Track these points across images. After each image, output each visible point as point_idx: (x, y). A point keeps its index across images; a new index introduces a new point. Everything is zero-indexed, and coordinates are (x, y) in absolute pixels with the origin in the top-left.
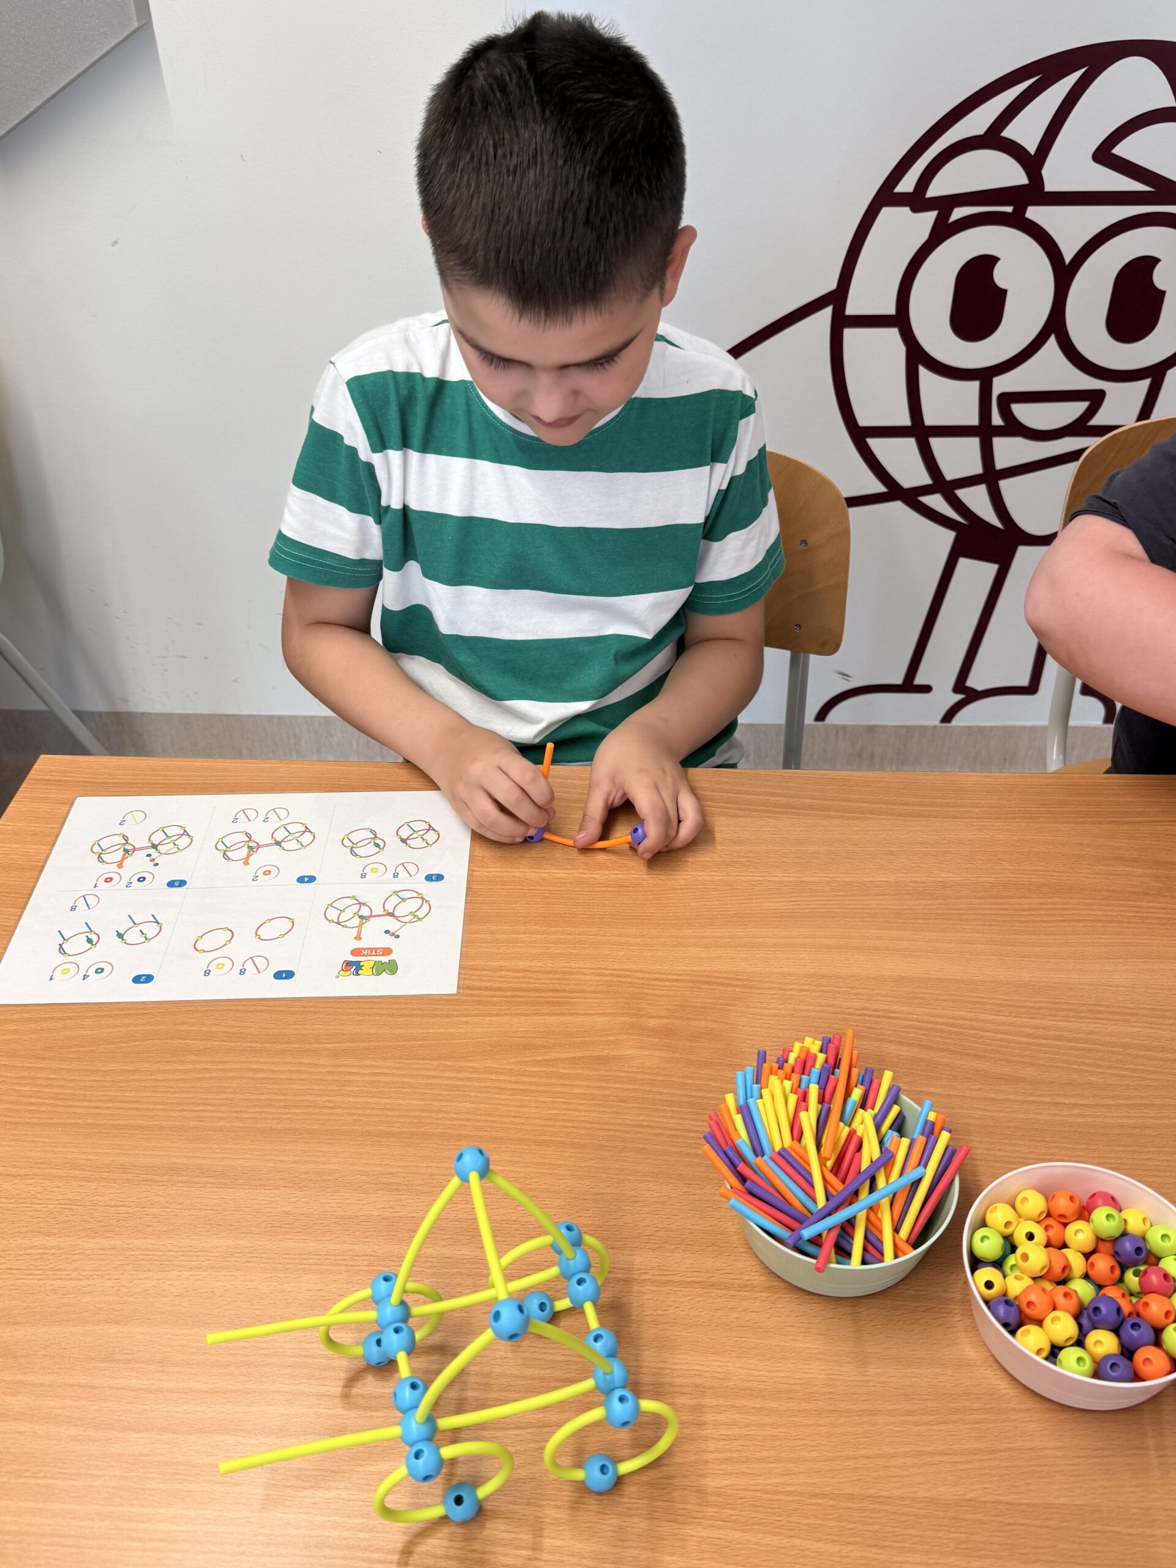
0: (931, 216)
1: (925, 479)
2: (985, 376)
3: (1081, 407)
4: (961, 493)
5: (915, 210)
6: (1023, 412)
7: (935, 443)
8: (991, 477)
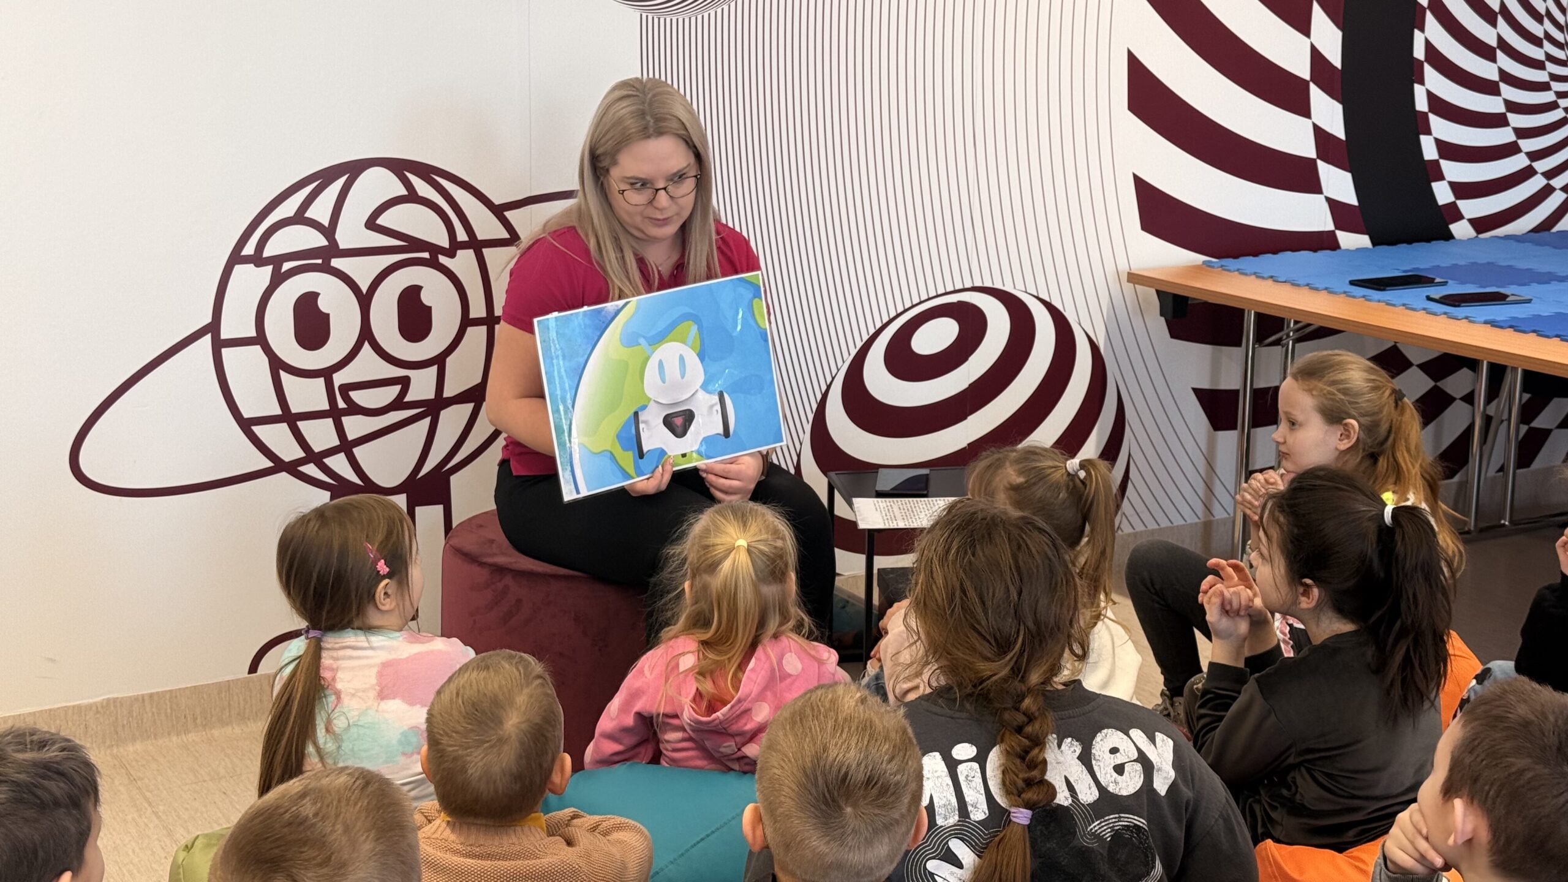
0: (269, 269)
1: (300, 454)
2: (327, 374)
3: (395, 390)
4: (328, 461)
5: (257, 266)
6: (360, 397)
7: (301, 424)
8: (346, 446)
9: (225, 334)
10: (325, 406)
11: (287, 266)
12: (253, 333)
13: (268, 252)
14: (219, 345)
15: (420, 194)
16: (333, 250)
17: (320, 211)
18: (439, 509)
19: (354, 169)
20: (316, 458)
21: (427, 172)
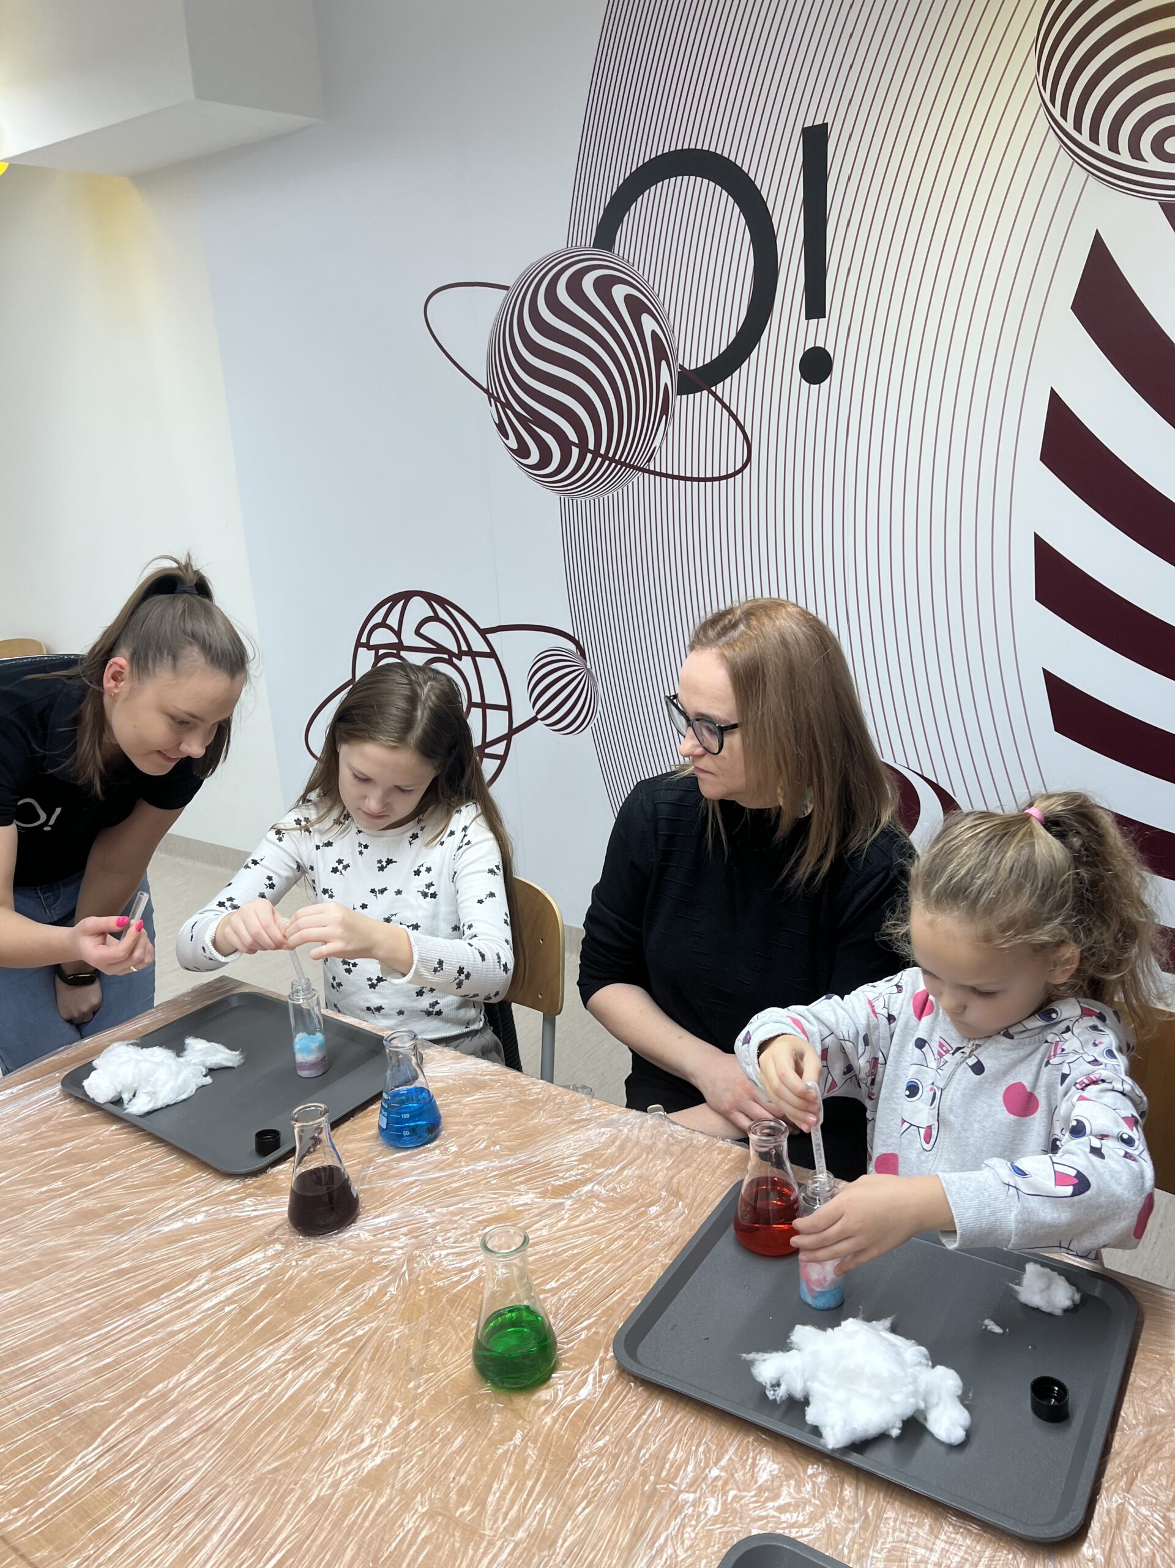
0: (373, 652)
5: (369, 650)
11: (381, 652)
15: (441, 616)
16: (399, 646)
19: (407, 596)
21: (443, 602)
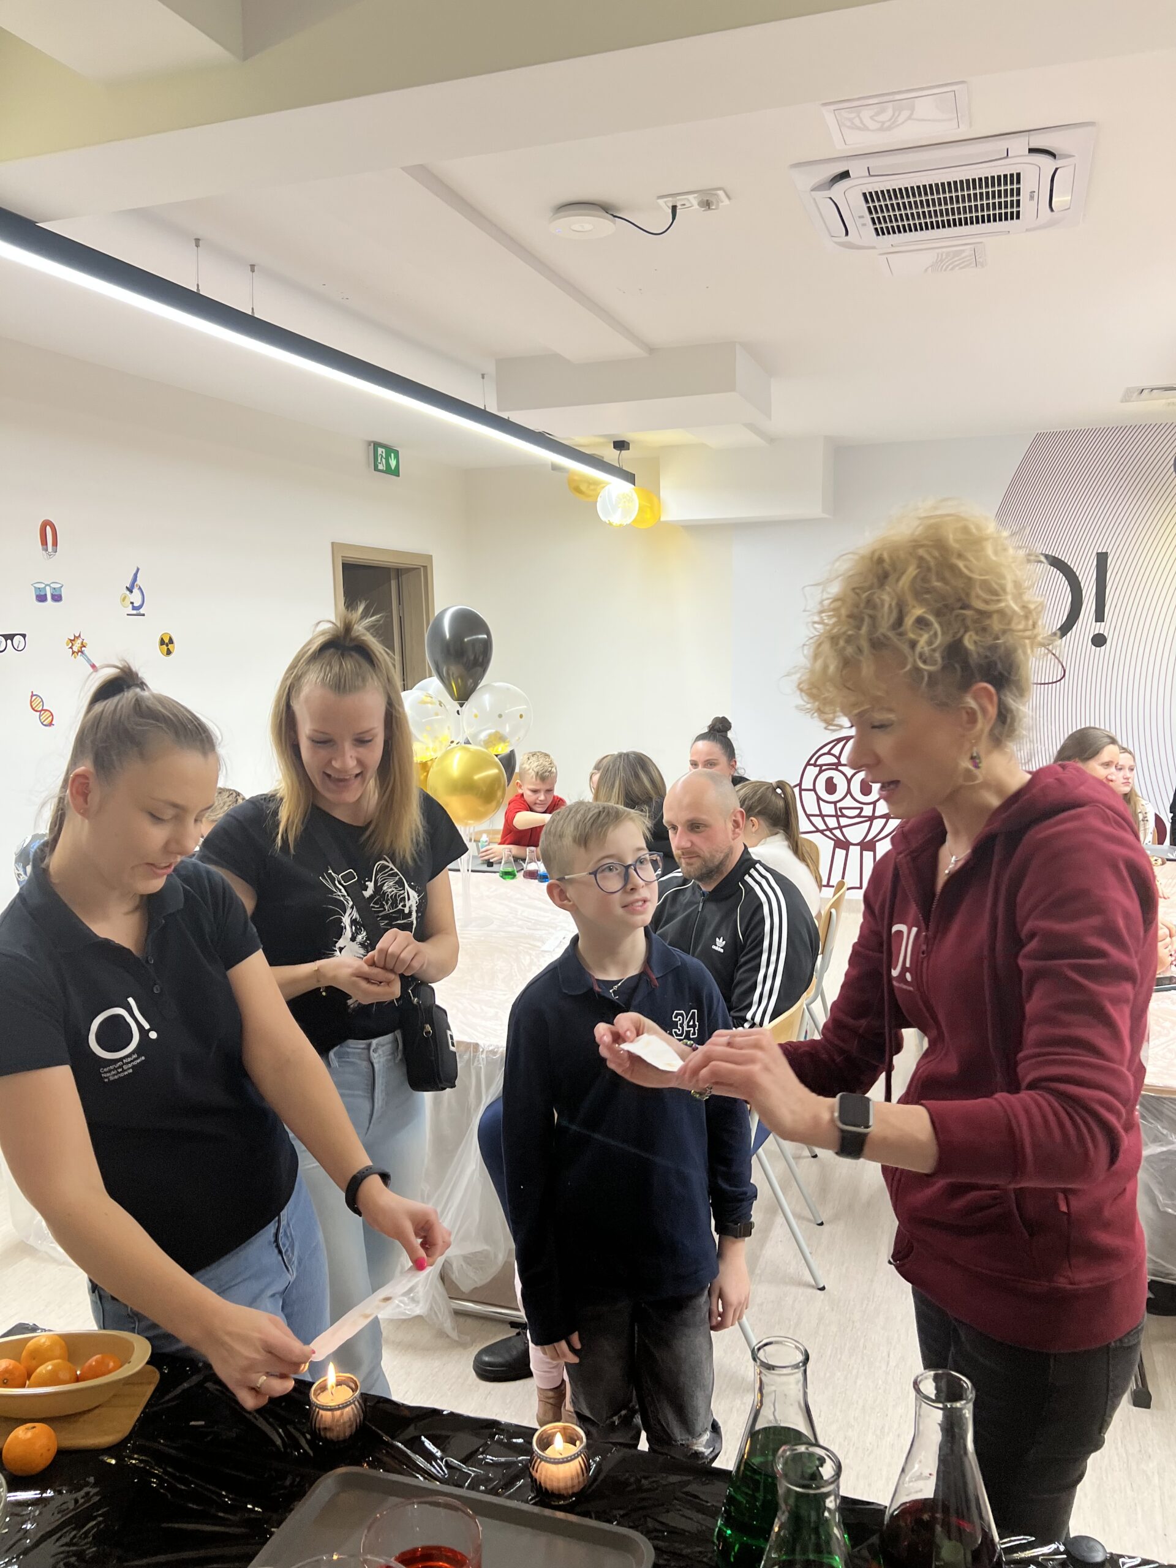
0: (818, 768)
1: (825, 828)
2: (835, 803)
3: (858, 811)
4: (833, 831)
5: (814, 767)
6: (844, 811)
7: (826, 819)
8: (840, 827)
9: (803, 787)
10: (834, 813)
11: (824, 768)
12: (812, 788)
13: (818, 763)
14: (801, 790)
16: (839, 764)
17: (836, 751)
18: (872, 853)
20: (830, 830)
